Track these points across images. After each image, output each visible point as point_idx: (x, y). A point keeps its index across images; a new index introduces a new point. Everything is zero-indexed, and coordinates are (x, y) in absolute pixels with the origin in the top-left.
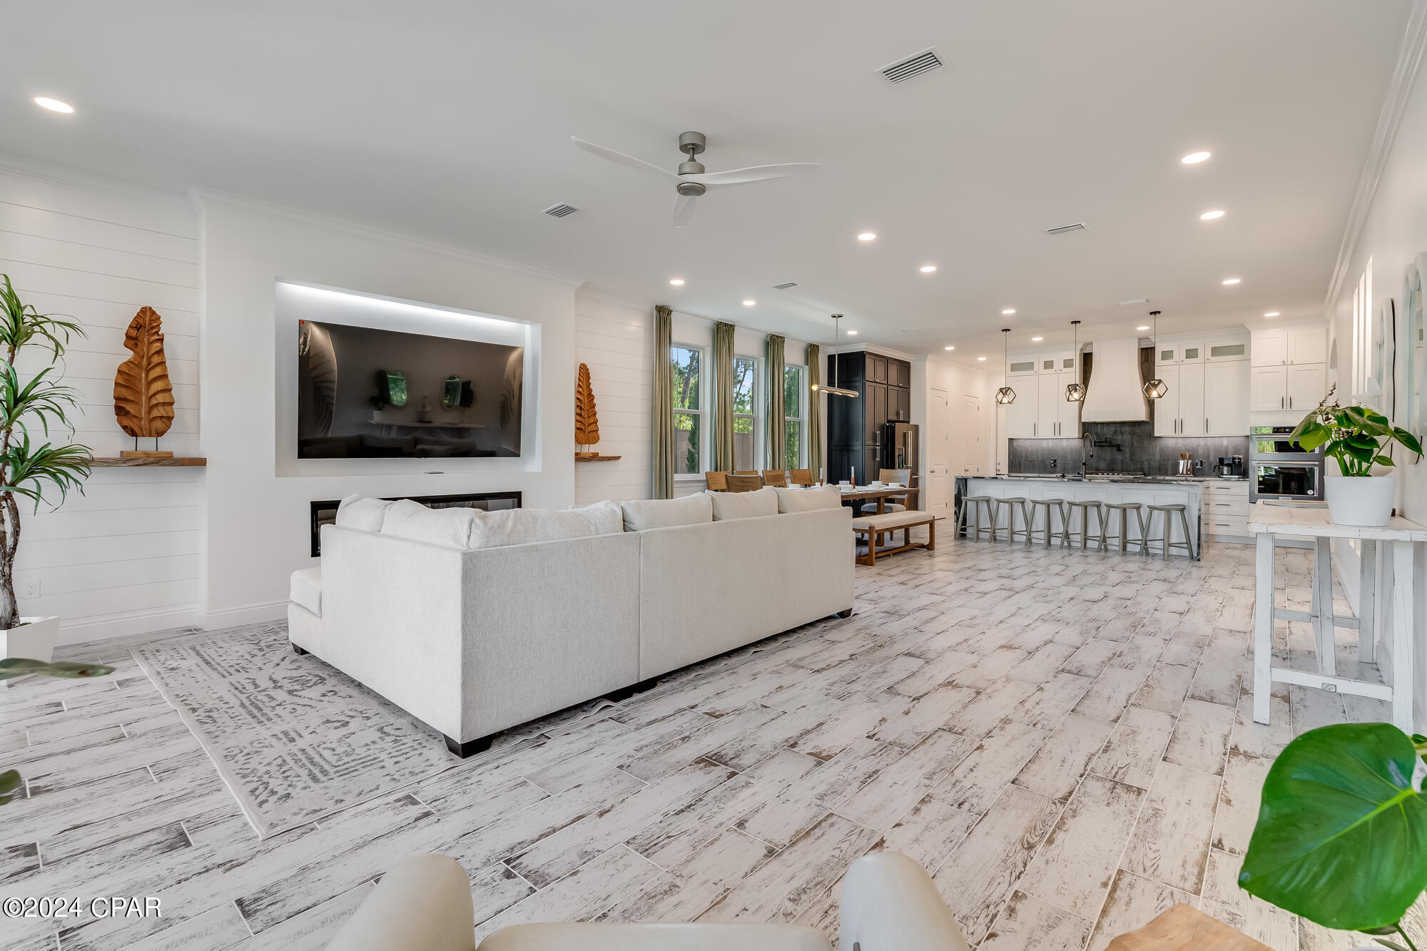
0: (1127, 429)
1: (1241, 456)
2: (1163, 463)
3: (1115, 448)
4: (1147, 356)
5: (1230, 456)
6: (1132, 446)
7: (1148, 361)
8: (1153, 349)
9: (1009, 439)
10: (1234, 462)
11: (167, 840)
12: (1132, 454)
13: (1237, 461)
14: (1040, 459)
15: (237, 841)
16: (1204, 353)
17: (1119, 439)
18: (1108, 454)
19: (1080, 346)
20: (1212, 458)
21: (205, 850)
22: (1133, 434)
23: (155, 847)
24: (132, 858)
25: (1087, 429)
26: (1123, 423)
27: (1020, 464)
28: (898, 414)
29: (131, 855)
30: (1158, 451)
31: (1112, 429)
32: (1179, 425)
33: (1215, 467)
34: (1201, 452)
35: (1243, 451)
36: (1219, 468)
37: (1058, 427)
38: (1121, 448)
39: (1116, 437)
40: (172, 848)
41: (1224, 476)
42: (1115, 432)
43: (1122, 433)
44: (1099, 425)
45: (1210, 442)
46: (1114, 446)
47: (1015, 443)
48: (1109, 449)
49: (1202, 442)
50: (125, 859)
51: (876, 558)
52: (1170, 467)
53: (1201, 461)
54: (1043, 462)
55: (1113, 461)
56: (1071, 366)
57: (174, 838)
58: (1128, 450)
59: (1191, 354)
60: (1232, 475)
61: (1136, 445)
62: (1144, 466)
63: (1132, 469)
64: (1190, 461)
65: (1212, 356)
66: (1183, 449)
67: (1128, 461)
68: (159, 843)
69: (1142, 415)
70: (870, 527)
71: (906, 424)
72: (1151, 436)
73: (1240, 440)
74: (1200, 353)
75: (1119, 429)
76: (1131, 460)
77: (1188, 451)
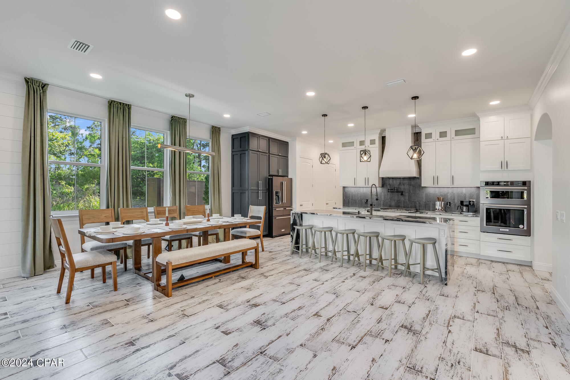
0: (406, 181)
1: (474, 200)
2: (427, 202)
3: (400, 193)
4: (417, 136)
5: (467, 200)
7: (418, 140)
8: (420, 133)
9: (343, 187)
10: (470, 204)
12: (410, 197)
13: (472, 203)
14: (359, 199)
16: (451, 133)
17: (402, 188)
18: (396, 197)
19: (379, 131)
20: (456, 201)
22: (410, 185)
25: (384, 181)
26: (404, 178)
27: (349, 202)
28: (278, 171)
30: (424, 195)
31: (398, 182)
32: (436, 179)
33: (458, 206)
34: (449, 197)
35: (475, 196)
36: (461, 207)
37: (367, 180)
38: (403, 193)
39: (400, 187)
41: (464, 213)
42: (400, 184)
43: (404, 184)
44: (391, 179)
45: (455, 191)
47: (346, 189)
48: (396, 194)
49: (450, 190)
51: (173, 289)
52: (431, 205)
53: (450, 203)
54: (361, 200)
55: (399, 201)
58: (407, 194)
59: (443, 134)
60: (468, 212)
61: (412, 192)
63: (409, 206)
64: (443, 203)
65: (456, 136)
66: (439, 195)
67: (408, 202)
69: (414, 173)
70: (167, 263)
71: (287, 177)
72: (420, 187)
73: (474, 190)
74: (448, 134)
75: (402, 182)
76: (409, 201)
77: (442, 196)
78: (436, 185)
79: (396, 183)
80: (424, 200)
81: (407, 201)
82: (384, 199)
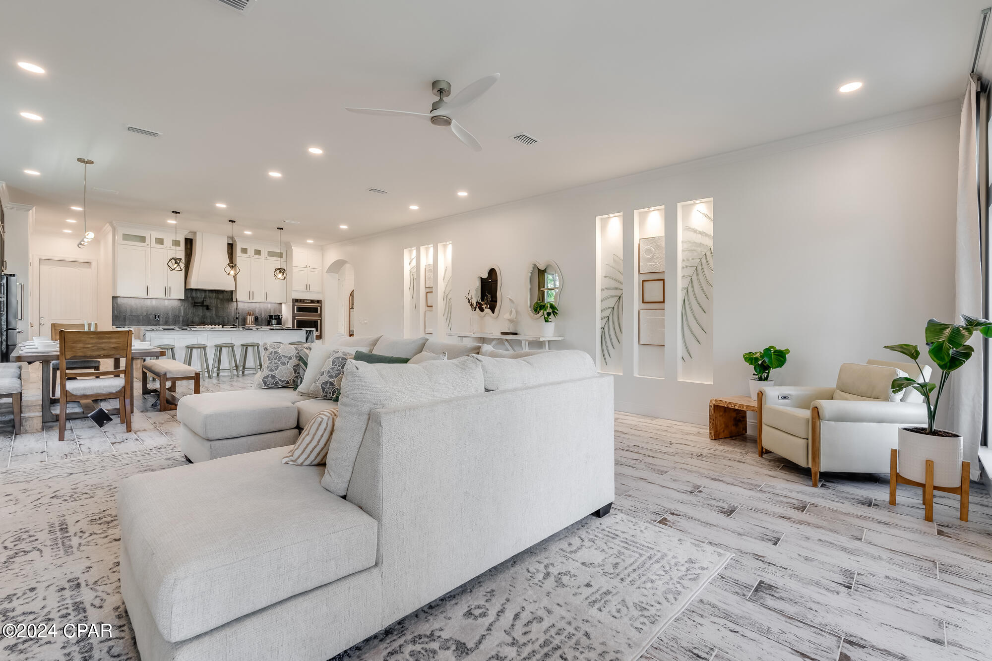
0: (214, 295)
1: (279, 314)
2: (237, 317)
3: (205, 308)
4: (231, 248)
6: (217, 307)
8: (236, 244)
9: (113, 297)
11: (766, 594)
12: (217, 311)
13: (276, 316)
15: (742, 564)
16: (265, 253)
17: (208, 302)
18: (200, 312)
19: (184, 234)
20: (263, 316)
21: (758, 572)
23: (776, 595)
24: (793, 598)
29: (791, 600)
30: (234, 310)
32: (251, 294)
33: (268, 321)
34: (257, 311)
36: (270, 321)
37: (169, 290)
38: (209, 308)
40: (770, 587)
42: (205, 298)
44: (194, 291)
46: (205, 306)
47: (119, 301)
48: (201, 308)
49: (262, 306)
50: (796, 600)
53: (260, 317)
54: (147, 316)
55: (204, 317)
56: (179, 245)
57: (762, 592)
58: (214, 309)
59: (258, 252)
61: (220, 306)
62: (225, 320)
64: (253, 317)
65: (268, 256)
66: (252, 310)
68: (773, 596)
69: (228, 287)
72: (231, 301)
74: (262, 253)
76: (216, 316)
78: (251, 300)
79: (200, 296)
80: (233, 314)
81: (214, 316)
82: (184, 313)
